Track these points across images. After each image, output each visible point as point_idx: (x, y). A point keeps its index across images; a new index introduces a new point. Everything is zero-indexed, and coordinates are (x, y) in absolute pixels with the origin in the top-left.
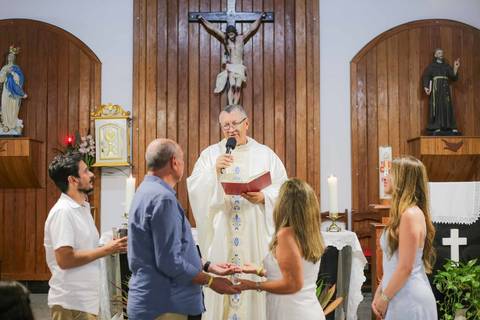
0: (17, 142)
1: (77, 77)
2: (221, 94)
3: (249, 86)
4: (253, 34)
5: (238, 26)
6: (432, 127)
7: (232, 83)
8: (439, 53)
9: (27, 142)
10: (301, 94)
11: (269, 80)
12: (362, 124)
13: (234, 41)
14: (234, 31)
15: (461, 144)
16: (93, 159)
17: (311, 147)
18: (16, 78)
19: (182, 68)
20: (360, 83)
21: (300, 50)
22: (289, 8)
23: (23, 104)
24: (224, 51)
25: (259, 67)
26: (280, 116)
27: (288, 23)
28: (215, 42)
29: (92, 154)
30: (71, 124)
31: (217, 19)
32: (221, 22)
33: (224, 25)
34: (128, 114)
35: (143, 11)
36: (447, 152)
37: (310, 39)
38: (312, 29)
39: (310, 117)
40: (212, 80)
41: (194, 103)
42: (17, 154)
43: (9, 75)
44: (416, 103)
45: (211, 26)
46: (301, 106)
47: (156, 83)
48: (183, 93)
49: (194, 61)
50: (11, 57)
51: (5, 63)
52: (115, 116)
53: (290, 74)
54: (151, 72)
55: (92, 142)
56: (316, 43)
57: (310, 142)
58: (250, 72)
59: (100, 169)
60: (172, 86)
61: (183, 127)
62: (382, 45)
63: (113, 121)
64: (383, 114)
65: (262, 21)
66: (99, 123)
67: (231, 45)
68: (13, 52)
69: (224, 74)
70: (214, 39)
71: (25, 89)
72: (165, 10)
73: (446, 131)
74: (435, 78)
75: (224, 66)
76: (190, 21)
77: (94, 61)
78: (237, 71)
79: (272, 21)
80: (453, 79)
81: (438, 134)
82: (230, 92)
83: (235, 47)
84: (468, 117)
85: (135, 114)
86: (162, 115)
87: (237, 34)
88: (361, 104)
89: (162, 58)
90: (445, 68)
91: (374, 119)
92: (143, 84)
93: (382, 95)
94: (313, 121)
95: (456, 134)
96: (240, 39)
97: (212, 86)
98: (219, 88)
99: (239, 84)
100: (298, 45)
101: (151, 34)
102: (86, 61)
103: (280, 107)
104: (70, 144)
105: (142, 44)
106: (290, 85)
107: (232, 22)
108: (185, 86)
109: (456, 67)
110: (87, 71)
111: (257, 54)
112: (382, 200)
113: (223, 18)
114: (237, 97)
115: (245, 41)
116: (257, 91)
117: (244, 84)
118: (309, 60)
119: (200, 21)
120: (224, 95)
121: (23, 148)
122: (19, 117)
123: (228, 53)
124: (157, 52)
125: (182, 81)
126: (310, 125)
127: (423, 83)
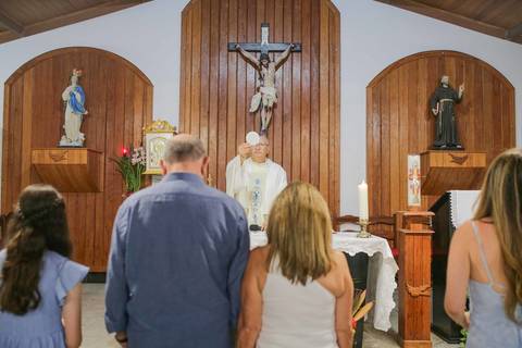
0: (76, 152)
1: (132, 97)
2: (255, 113)
3: (279, 106)
4: (283, 61)
5: (271, 55)
6: (439, 143)
7: (265, 103)
8: (445, 79)
9: (85, 153)
10: (324, 113)
11: (296, 102)
12: (377, 140)
13: (267, 67)
14: (268, 58)
15: (466, 158)
16: (144, 168)
17: (332, 160)
18: (78, 97)
19: (223, 91)
20: (375, 106)
21: (324, 78)
22: (315, 41)
23: (84, 119)
24: (258, 76)
25: (288, 92)
26: (306, 133)
27: (314, 54)
28: (251, 69)
29: (143, 163)
30: (126, 137)
31: (253, 48)
32: (256, 51)
33: (259, 55)
34: (175, 129)
35: (190, 42)
36: (454, 165)
37: (332, 68)
38: (334, 58)
39: (331, 134)
40: (248, 101)
41: (232, 120)
42: (76, 162)
43: (72, 95)
44: (423, 123)
45: (247, 54)
46: (324, 124)
47: (200, 103)
48: (223, 112)
49: (233, 85)
50: (74, 79)
51: (69, 84)
52: (163, 131)
53: (314, 97)
54: (196, 93)
55: (143, 153)
56: (337, 70)
57: (332, 156)
58: (281, 95)
59: (150, 176)
60: (214, 105)
61: (222, 141)
62: (394, 73)
63: (161, 135)
64: (395, 132)
65: (291, 51)
66: (149, 137)
67: (264, 70)
68: (76, 74)
69: (258, 95)
70: (249, 66)
71: (86, 107)
72: (208, 41)
73: (451, 147)
74: (442, 101)
75: (258, 90)
76: (229, 51)
77: (147, 84)
78: (269, 93)
79: (301, 51)
80: (458, 101)
81: (445, 149)
82: (263, 111)
83: (268, 72)
84: (470, 135)
85: (182, 129)
86: (204, 131)
87: (269, 62)
88: (375, 124)
89: (205, 82)
90: (451, 92)
91: (387, 136)
92: (188, 104)
93: (394, 116)
94: (334, 137)
95: (459, 149)
96: (272, 65)
97: (247, 106)
98: (254, 108)
99: (271, 105)
100: (322, 72)
101: (196, 62)
102: (139, 84)
103: (306, 126)
104: (125, 155)
105: (188, 69)
106: (315, 107)
107: (265, 51)
108: (224, 105)
109: (461, 90)
110: (141, 92)
111: (287, 79)
112: (411, 207)
113: (258, 48)
114: (269, 115)
115: (277, 68)
116: (287, 111)
117: (275, 105)
118: (331, 86)
119: (238, 51)
120: (258, 115)
121: (82, 158)
122: (81, 131)
123: (261, 78)
124: (200, 77)
125: (222, 102)
126: (332, 140)
127: (431, 105)
